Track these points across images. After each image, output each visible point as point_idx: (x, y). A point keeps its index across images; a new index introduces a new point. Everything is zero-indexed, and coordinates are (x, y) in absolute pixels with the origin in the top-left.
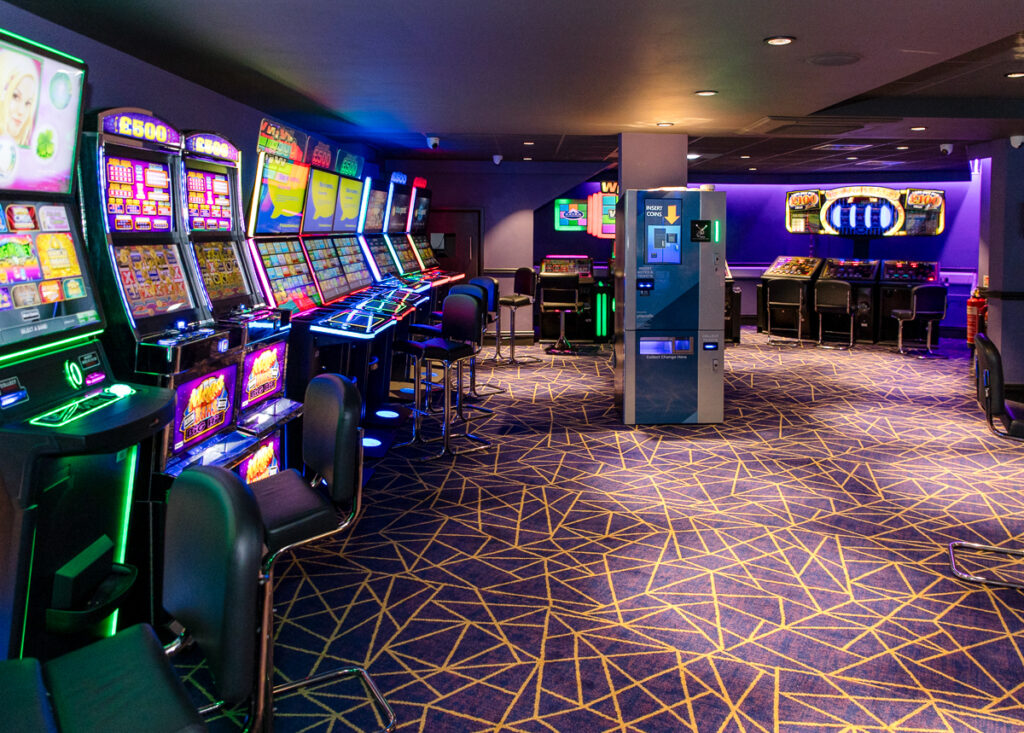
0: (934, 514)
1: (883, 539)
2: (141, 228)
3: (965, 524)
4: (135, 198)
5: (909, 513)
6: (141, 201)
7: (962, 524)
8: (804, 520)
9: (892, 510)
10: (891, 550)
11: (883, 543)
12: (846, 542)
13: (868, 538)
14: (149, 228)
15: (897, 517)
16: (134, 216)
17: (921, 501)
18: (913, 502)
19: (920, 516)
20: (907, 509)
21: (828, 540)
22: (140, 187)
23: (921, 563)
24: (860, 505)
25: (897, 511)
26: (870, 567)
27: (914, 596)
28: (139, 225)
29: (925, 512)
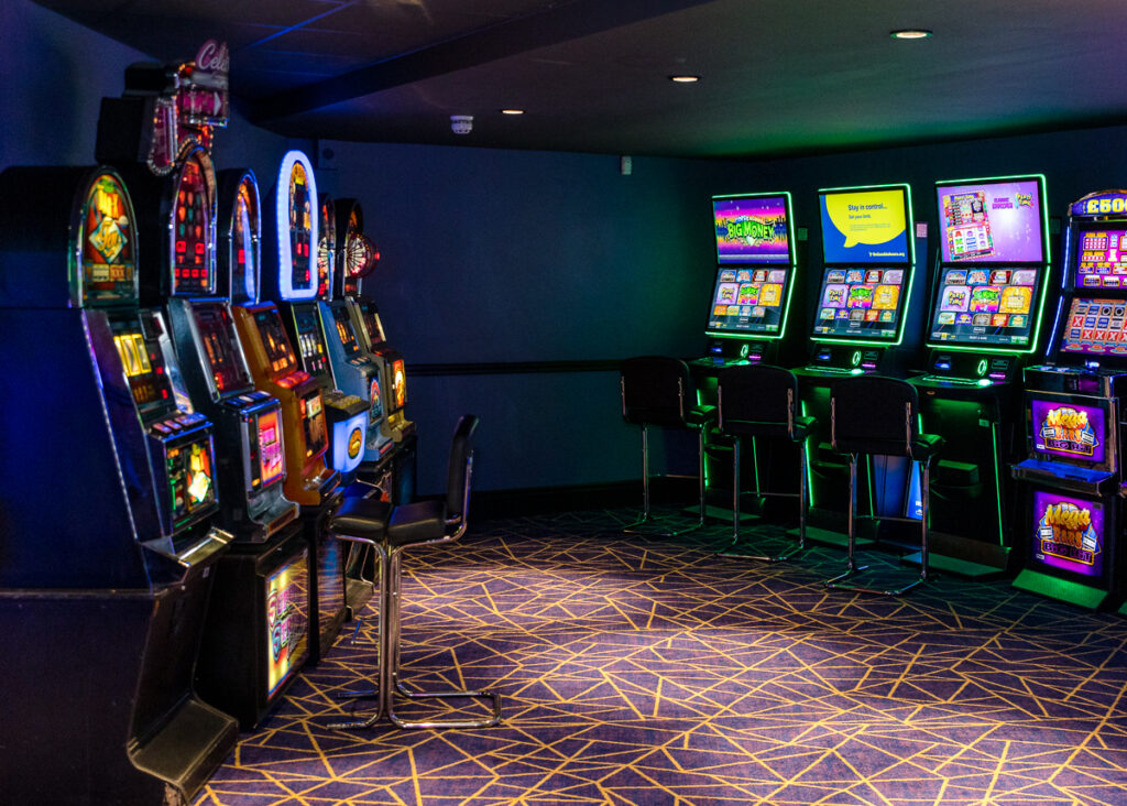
0: (514, 768)
1: (584, 724)
2: (1109, 285)
3: (470, 758)
4: (1106, 261)
5: (554, 765)
6: (1112, 263)
7: (474, 759)
8: (696, 730)
9: (581, 766)
10: (572, 714)
11: (583, 720)
12: (628, 714)
13: (604, 722)
14: (1117, 285)
15: (569, 756)
16: (1102, 276)
17: (534, 788)
18: (547, 786)
19: (536, 762)
20: (557, 771)
21: (651, 712)
22: (1113, 252)
23: (535, 706)
24: (631, 766)
25: (571, 766)
26: (591, 695)
27: (541, 679)
28: (1106, 283)
29: (528, 769)
